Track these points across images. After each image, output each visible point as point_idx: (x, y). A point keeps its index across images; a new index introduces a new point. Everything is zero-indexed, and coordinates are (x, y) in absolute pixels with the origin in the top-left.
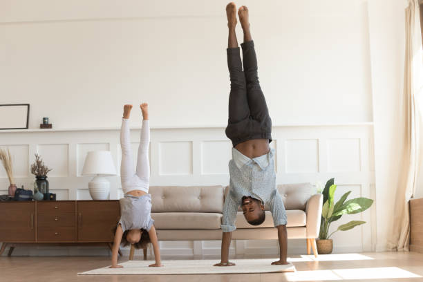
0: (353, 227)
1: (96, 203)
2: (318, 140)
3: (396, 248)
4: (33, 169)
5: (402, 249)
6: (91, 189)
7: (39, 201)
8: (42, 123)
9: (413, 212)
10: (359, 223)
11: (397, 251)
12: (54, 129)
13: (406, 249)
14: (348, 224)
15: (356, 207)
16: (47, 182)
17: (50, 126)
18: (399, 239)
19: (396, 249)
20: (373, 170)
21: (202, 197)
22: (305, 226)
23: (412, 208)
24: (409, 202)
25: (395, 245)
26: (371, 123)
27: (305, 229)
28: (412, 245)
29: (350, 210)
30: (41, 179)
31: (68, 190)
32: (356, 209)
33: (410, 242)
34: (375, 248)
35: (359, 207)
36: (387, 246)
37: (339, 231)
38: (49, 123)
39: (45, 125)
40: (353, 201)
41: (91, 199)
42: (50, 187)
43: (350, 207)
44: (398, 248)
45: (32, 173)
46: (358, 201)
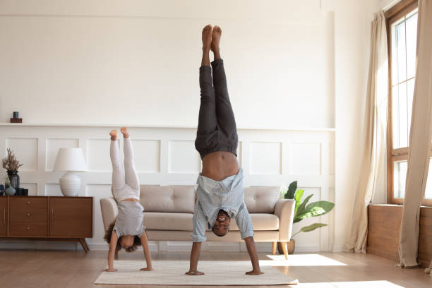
0: (314, 229)
1: (67, 199)
2: (281, 143)
3: (353, 249)
4: (4, 163)
5: (359, 252)
6: (62, 185)
7: (11, 196)
8: (12, 117)
9: (371, 216)
10: (320, 225)
11: (354, 252)
12: (24, 123)
13: (363, 251)
14: (311, 226)
15: (320, 210)
16: (18, 177)
17: (20, 121)
18: (356, 240)
19: (353, 251)
20: (333, 174)
21: (175, 197)
22: (278, 230)
23: (371, 213)
24: (368, 207)
25: (352, 247)
26: (333, 129)
27: (278, 233)
28: (369, 248)
29: (314, 213)
30: (12, 173)
31: (36, 184)
32: (321, 213)
33: (368, 244)
34: (332, 249)
35: (324, 211)
36: (345, 247)
37: (302, 232)
38: (19, 117)
39: (16, 119)
40: (315, 204)
41: (62, 195)
42: (21, 181)
43: (314, 210)
44: (356, 250)
45: (4, 167)
46: (321, 204)
